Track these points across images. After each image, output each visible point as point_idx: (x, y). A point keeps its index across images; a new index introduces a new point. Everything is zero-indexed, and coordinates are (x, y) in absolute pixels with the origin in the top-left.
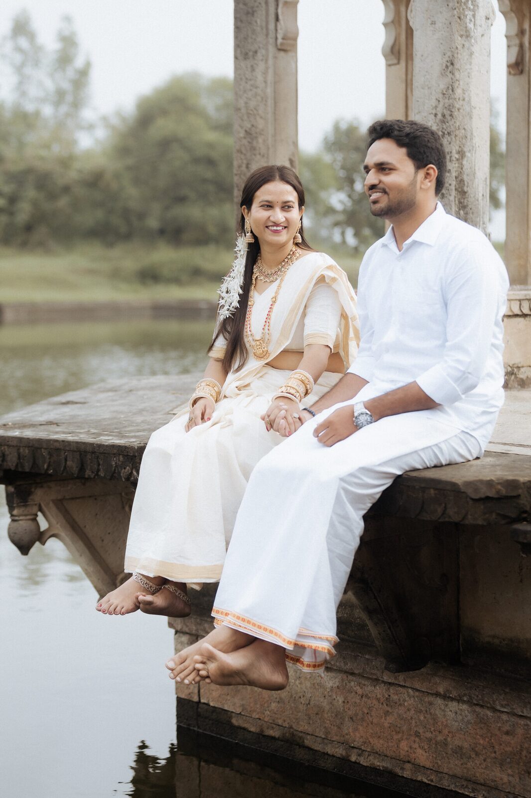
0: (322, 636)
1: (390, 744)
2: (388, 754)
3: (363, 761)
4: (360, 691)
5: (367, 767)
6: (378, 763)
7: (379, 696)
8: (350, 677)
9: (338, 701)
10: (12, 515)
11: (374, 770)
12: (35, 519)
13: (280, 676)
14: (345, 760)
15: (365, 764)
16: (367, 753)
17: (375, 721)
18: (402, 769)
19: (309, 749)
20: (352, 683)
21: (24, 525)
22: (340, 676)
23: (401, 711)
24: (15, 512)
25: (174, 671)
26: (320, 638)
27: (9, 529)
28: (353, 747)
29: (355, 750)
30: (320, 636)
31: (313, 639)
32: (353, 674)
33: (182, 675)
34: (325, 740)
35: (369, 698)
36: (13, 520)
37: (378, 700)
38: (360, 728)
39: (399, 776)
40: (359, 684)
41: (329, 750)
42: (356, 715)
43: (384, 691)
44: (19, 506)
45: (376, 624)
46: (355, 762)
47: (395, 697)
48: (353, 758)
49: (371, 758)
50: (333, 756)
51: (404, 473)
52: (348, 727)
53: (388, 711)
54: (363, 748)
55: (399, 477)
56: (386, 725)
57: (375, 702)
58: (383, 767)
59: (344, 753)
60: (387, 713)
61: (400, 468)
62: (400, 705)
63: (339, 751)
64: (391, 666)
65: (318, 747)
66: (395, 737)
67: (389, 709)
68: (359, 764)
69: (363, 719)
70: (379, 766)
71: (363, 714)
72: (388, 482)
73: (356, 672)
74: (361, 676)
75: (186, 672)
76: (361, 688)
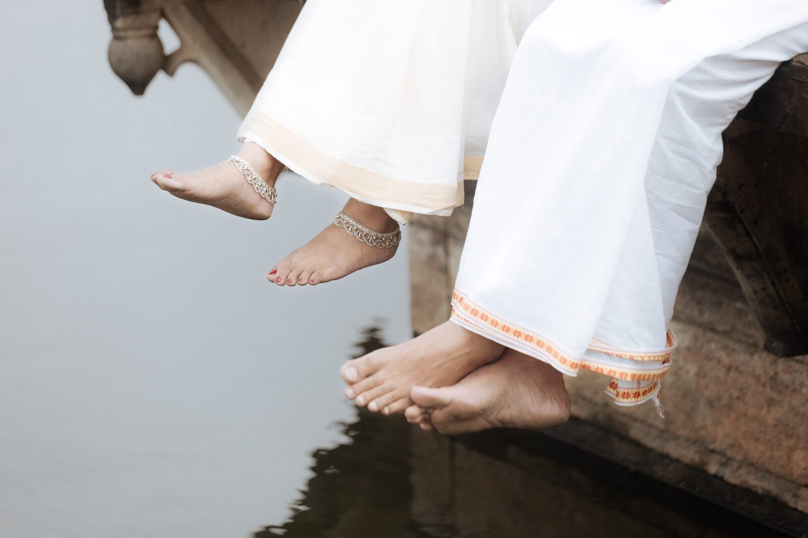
0: (623, 354)
1: (776, 454)
2: (772, 467)
3: (731, 476)
4: (726, 360)
5: (734, 486)
6: (755, 482)
7: (758, 372)
8: (709, 335)
9: (688, 372)
10: (114, 29)
11: (747, 492)
12: (154, 36)
13: (556, 404)
14: (697, 471)
15: (732, 480)
16: (735, 465)
17: (752, 411)
18: (796, 496)
19: (638, 445)
20: (713, 346)
21: (136, 45)
22: (692, 330)
23: (796, 401)
24: (119, 23)
25: (355, 386)
26: (620, 357)
27: (110, 53)
28: (713, 451)
29: (716, 457)
30: (619, 353)
31: (605, 356)
32: (713, 330)
33: (368, 394)
34: (665, 432)
35: (741, 372)
36: (117, 38)
37: (757, 378)
38: (726, 421)
39: (789, 507)
40: (725, 348)
41: (672, 449)
42: (719, 398)
43: (767, 364)
44: (125, 14)
45: (748, 277)
46: (715, 476)
47: (786, 378)
48: (713, 469)
49: (743, 471)
50: (677, 461)
51: (795, 57)
52: (704, 416)
53: (773, 399)
54: (729, 453)
55: (784, 64)
56: (770, 421)
57: (751, 381)
58: (763, 489)
59: (697, 458)
60: (771, 402)
61: (787, 50)
62: (795, 391)
63: (689, 455)
64: (775, 344)
65: (652, 442)
66: (785, 443)
67: (775, 395)
68: (721, 479)
69: (729, 407)
70: (756, 486)
71: (731, 397)
72: (765, 75)
73: (720, 328)
74: (727, 334)
75: (374, 391)
76: (728, 354)
